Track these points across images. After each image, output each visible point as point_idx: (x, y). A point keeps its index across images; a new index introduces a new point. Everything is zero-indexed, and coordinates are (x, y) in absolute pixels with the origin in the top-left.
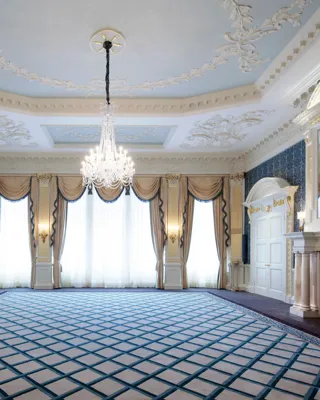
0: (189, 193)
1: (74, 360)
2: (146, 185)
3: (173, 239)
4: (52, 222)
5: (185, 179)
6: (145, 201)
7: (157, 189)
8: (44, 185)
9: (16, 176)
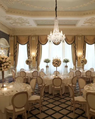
0: (85, 41)
1: (46, 101)
2: (70, 38)
3: (80, 58)
4: (36, 52)
5: (83, 37)
6: (69, 44)
7: (74, 40)
8: (34, 39)
9: (23, 36)
